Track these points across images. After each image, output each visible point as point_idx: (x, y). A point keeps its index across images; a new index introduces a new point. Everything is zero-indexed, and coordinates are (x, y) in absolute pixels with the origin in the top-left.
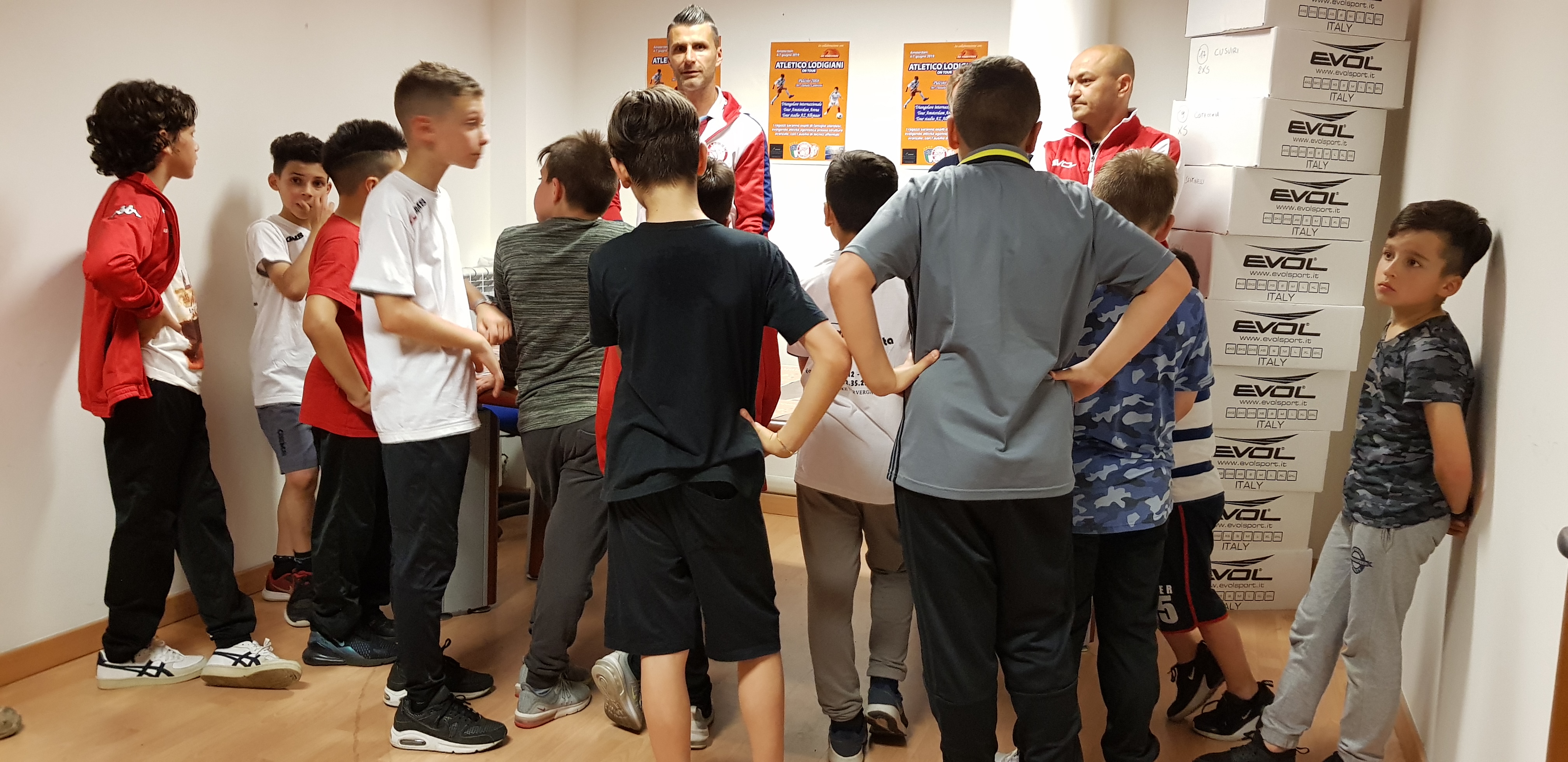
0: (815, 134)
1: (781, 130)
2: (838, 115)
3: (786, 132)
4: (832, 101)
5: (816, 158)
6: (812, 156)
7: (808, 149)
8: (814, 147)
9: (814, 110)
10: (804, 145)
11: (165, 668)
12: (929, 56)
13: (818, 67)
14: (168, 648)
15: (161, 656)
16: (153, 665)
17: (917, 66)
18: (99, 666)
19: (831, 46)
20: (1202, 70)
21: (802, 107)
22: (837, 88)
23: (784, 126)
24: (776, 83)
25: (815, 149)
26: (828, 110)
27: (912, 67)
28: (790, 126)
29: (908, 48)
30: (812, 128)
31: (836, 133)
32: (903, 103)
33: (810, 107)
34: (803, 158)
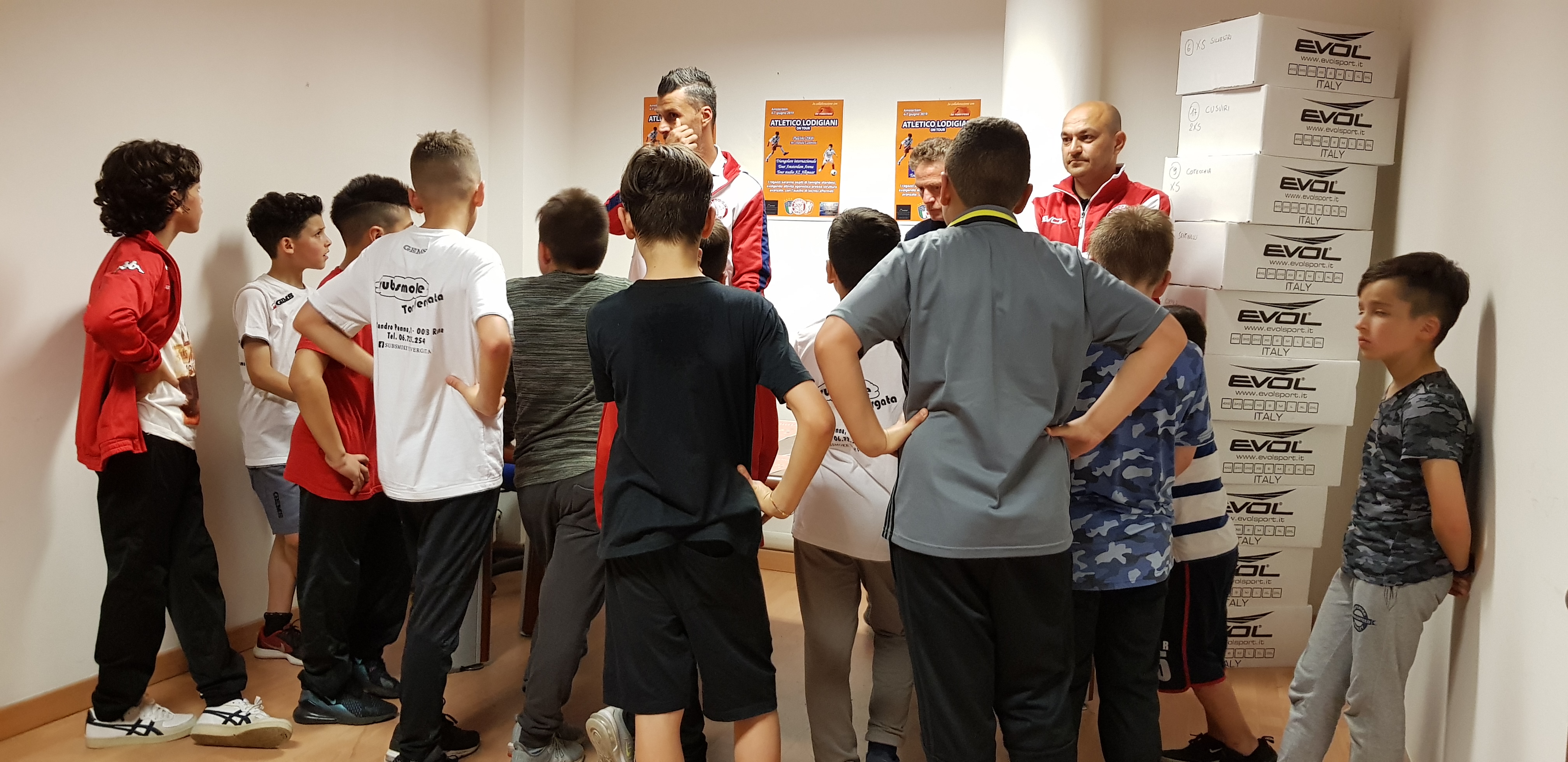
0: (809, 191)
1: (776, 186)
2: (833, 172)
3: (781, 188)
4: (826, 158)
5: (810, 214)
6: (806, 212)
7: (803, 206)
8: (809, 203)
9: (809, 167)
10: (799, 202)
11: (155, 726)
12: (922, 114)
13: (812, 125)
14: (157, 706)
15: (150, 715)
16: (142, 723)
17: (911, 124)
18: (88, 725)
19: (826, 104)
20: (1193, 127)
21: (797, 164)
22: (831, 145)
23: (779, 182)
24: (770, 140)
25: (809, 205)
26: (823, 167)
27: (905, 125)
28: (785, 182)
29: (902, 106)
30: (806, 185)
31: (830, 189)
32: (897, 159)
33: (804, 164)
34: (798, 214)
